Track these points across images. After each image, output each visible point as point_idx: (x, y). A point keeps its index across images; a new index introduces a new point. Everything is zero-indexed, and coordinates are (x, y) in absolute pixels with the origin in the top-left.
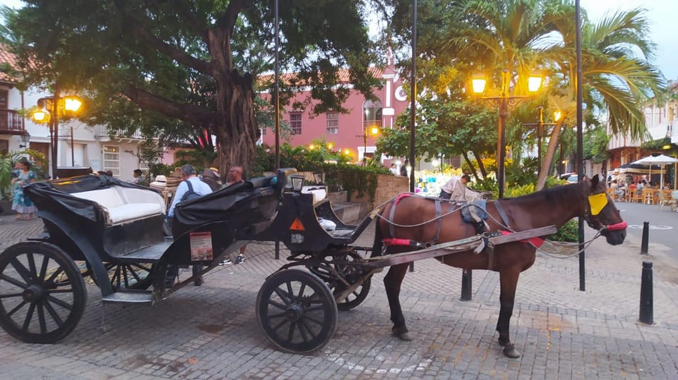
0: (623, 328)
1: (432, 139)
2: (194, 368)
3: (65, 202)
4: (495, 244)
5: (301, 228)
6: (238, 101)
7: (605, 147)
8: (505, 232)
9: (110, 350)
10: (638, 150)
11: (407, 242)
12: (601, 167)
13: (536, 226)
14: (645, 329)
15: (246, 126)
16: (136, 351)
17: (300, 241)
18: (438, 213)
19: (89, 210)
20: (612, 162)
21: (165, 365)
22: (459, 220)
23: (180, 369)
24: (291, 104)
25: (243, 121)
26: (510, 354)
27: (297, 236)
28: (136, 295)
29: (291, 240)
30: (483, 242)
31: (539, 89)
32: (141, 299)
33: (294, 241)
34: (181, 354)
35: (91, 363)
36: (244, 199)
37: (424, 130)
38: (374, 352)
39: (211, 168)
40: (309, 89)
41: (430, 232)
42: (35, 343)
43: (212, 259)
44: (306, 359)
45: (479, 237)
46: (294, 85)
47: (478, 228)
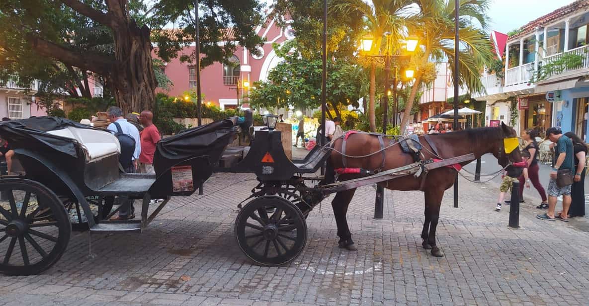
0: (502, 232)
1: (302, 92)
2: (191, 283)
3: (44, 140)
4: (429, 169)
5: (271, 160)
6: (137, 51)
7: (417, 102)
8: (436, 160)
9: (100, 276)
10: (443, 104)
11: (358, 170)
12: (413, 118)
13: (457, 154)
14: (515, 231)
15: (145, 75)
16: (125, 275)
17: (270, 172)
18: (382, 145)
19: (70, 147)
20: (422, 114)
21: (162, 284)
22: (399, 151)
23: (179, 286)
24: (179, 58)
25: (142, 71)
26: (437, 254)
27: (268, 167)
28: (121, 225)
29: (262, 171)
30: (421, 168)
31: (416, 49)
32: (128, 228)
33: (265, 172)
34: (171, 274)
35: (88, 288)
36: (225, 135)
37: (295, 84)
38: (333, 261)
39: (133, 113)
40: (194, 44)
41: (376, 162)
42: (17, 276)
43: (193, 189)
44: (282, 270)
45: (417, 164)
46: (181, 41)
47: (414, 157)
